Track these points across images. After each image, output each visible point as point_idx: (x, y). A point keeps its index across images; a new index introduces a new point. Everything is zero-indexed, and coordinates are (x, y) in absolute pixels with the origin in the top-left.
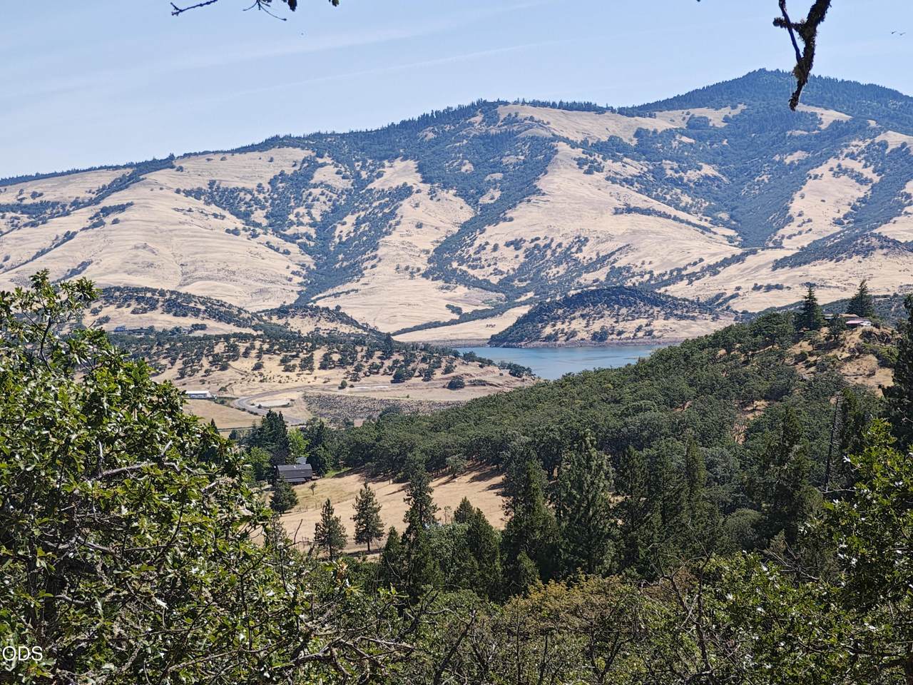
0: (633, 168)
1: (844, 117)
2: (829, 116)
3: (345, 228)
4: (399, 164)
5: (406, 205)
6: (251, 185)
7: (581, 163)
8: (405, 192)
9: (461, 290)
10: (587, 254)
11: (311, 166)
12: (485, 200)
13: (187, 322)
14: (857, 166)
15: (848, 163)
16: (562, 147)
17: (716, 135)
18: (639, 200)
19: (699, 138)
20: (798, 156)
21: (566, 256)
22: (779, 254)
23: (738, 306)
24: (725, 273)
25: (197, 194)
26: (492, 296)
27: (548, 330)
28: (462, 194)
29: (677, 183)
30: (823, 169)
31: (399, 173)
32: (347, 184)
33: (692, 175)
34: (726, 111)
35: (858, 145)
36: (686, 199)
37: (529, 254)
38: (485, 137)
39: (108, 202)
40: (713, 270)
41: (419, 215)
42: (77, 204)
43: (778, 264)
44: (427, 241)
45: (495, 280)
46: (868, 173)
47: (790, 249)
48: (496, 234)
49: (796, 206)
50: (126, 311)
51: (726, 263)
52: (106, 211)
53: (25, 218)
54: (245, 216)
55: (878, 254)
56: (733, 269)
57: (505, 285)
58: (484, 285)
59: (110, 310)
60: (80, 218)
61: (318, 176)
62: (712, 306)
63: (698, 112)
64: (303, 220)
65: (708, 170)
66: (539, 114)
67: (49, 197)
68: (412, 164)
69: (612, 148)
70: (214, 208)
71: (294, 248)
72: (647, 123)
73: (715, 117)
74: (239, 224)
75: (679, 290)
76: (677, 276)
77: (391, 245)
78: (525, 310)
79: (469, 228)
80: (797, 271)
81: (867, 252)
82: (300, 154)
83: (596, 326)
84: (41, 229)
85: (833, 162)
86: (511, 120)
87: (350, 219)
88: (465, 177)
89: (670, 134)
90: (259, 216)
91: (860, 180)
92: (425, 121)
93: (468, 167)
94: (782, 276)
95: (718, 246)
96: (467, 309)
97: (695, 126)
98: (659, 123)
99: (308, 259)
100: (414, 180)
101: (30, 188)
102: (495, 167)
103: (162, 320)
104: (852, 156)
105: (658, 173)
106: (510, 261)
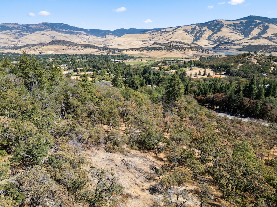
0: (233, 27)
1: (260, 21)
2: (258, 21)
3: (198, 34)
4: (205, 27)
5: (205, 32)
6: (189, 29)
7: (226, 27)
8: (205, 30)
9: (210, 41)
10: (225, 38)
11: (196, 27)
12: (214, 31)
13: (181, 45)
14: (261, 28)
15: (260, 27)
16: (224, 25)
17: (243, 23)
18: (233, 31)
19: (241, 24)
20: (253, 26)
21: (223, 38)
22: (249, 38)
23: (242, 44)
24: (241, 40)
25: (183, 30)
26: (214, 42)
27: (219, 47)
28: (212, 30)
29: (237, 29)
30: (256, 28)
31: (205, 28)
32: (199, 29)
33: (240, 28)
34: (245, 21)
35: (261, 25)
36: (238, 31)
37: (219, 38)
38: (216, 24)
39: (174, 31)
40: (240, 40)
41: (207, 33)
42: (171, 31)
43: (248, 40)
44: (207, 36)
45: (214, 40)
46: (262, 29)
47: (250, 37)
48: (215, 35)
49: (252, 32)
50: (175, 43)
51: (242, 39)
52: (174, 32)
53: (166, 33)
54: (188, 33)
55: (261, 39)
56: (242, 40)
57: (215, 41)
58: (213, 41)
59: (174, 43)
60: (171, 33)
61: (196, 28)
62: (239, 44)
63: (242, 21)
64: (194, 33)
65: (242, 28)
66: (222, 21)
67: (168, 30)
68: (207, 27)
69: (230, 25)
70: (185, 32)
71: (193, 36)
72: (235, 22)
73: (244, 21)
74: (187, 33)
75: (235, 42)
76: (235, 41)
77: (203, 36)
78: (217, 44)
79: (212, 34)
80: (250, 41)
81: (260, 38)
82: (195, 26)
83: (225, 46)
84: (167, 34)
85: (258, 27)
86: (219, 22)
87: (199, 33)
88: (213, 28)
89: (238, 23)
90: (189, 33)
91: (261, 29)
92: (209, 22)
93: (213, 27)
94: (248, 41)
95: (241, 37)
96: (211, 44)
97: (241, 23)
98: (237, 22)
99: (194, 38)
100: (207, 29)
101: (167, 29)
102: (216, 27)
103: (179, 44)
104: (260, 26)
105: (235, 28)
106: (216, 38)
